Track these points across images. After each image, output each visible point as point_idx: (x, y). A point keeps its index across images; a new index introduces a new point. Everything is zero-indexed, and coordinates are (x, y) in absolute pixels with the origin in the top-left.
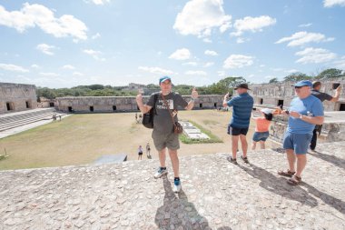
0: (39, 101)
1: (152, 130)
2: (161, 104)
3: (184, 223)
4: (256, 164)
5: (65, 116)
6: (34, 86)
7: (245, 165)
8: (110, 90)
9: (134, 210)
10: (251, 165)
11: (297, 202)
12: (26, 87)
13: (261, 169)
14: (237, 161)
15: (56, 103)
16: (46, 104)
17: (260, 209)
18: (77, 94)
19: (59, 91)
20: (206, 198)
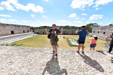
0: (31, 30)
1: (50, 39)
2: (52, 32)
3: (53, 66)
4: (86, 55)
5: (36, 35)
6: (29, 26)
7: (82, 54)
8: (49, 28)
9: (42, 60)
10: (84, 55)
11: (95, 69)
12: (28, 27)
13: (87, 56)
14: (80, 53)
15: (35, 31)
16: (32, 31)
17: (80, 68)
18: (40, 29)
19: (36, 28)
20: (63, 61)
